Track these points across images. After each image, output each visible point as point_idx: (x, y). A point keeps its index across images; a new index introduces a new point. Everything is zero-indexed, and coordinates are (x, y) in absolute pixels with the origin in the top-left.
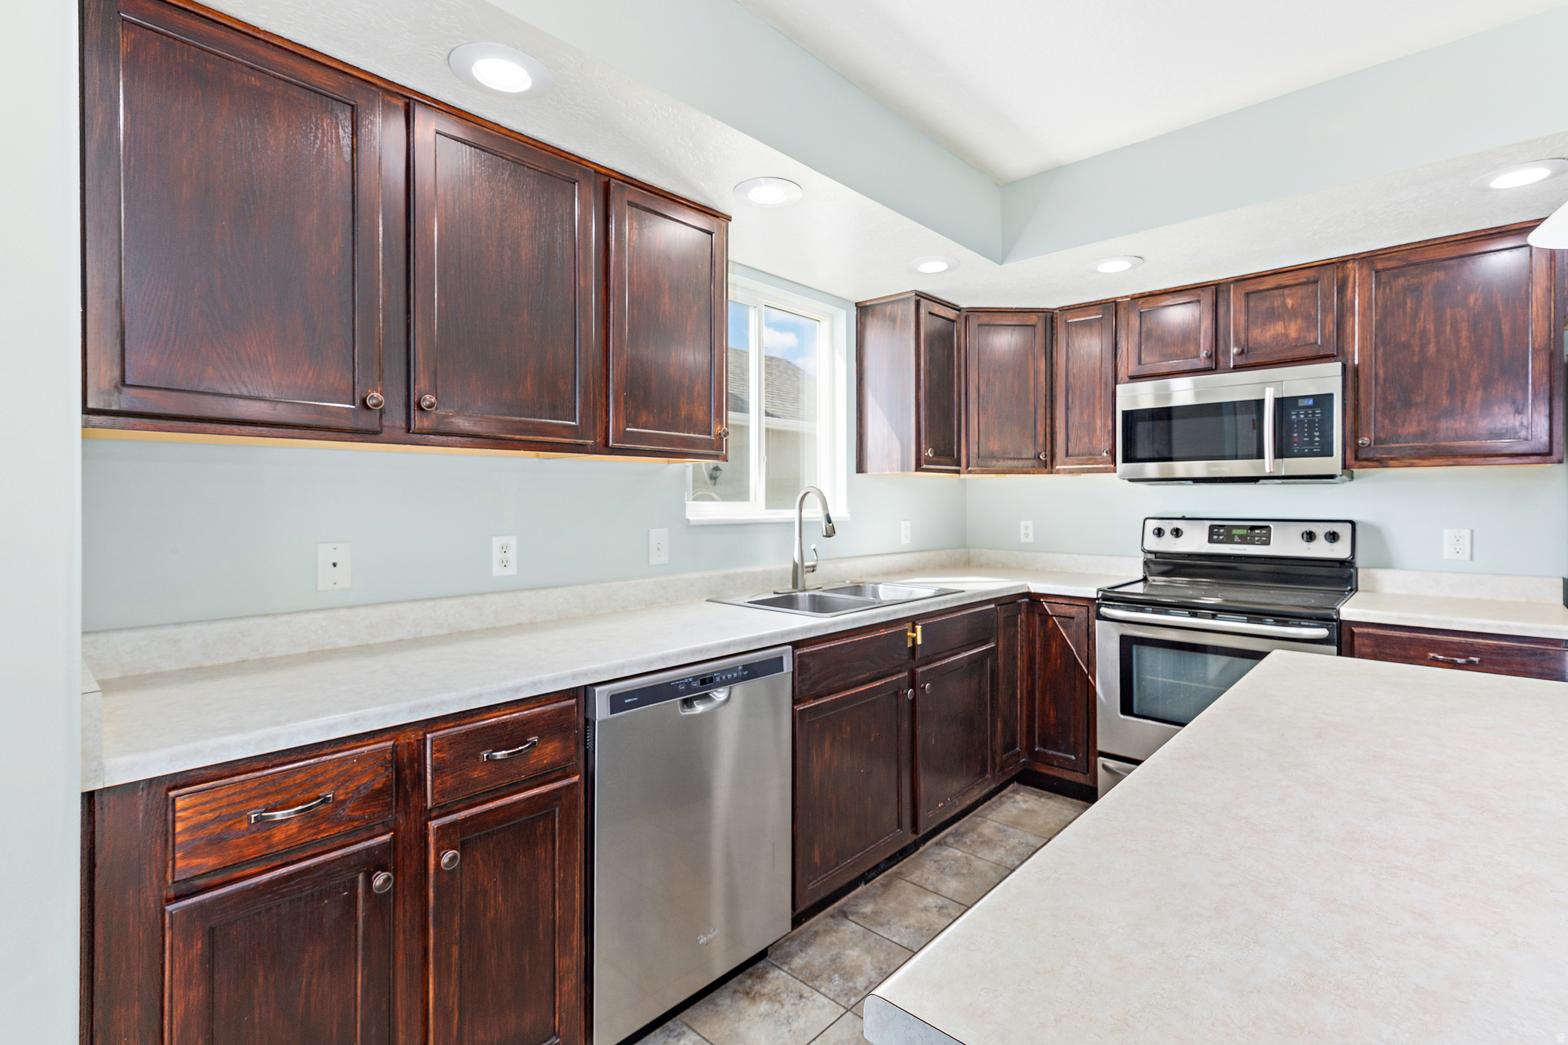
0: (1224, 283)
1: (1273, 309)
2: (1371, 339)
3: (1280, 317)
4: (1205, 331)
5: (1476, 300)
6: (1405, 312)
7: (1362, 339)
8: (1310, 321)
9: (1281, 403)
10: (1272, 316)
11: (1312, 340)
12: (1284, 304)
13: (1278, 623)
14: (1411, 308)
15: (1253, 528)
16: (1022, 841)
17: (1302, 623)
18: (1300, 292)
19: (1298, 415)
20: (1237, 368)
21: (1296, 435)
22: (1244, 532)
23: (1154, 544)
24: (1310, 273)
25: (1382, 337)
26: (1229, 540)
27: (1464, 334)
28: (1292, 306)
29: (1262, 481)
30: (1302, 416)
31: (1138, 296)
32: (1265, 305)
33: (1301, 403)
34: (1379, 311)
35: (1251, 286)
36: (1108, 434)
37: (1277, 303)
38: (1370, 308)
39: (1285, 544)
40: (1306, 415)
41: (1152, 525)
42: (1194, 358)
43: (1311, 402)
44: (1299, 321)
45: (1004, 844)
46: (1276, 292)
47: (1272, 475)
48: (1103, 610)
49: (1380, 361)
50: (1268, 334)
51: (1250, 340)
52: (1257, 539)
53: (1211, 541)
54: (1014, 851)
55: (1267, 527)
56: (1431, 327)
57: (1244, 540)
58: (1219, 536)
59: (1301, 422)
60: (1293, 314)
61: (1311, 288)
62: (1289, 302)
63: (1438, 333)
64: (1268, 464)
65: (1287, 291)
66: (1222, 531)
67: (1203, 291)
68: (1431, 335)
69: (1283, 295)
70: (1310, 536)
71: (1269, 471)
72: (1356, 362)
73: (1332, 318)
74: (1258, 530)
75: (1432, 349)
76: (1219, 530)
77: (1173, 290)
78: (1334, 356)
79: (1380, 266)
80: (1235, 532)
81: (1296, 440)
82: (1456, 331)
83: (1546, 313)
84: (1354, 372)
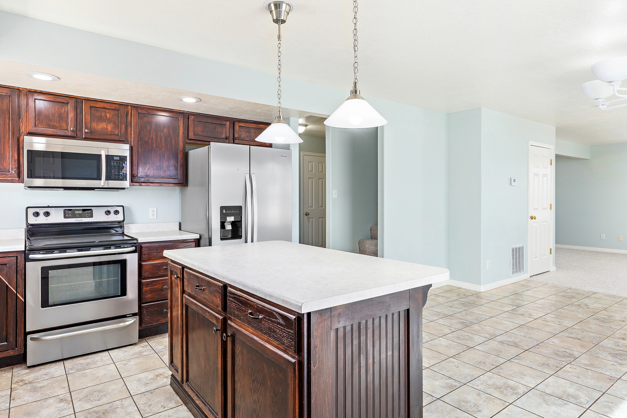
0: (79, 98)
1: (101, 116)
2: (137, 137)
3: (104, 121)
4: (71, 118)
5: (166, 131)
6: (147, 130)
7: (134, 136)
8: (116, 126)
9: (107, 157)
10: (101, 119)
11: (117, 133)
12: (106, 116)
14: (149, 129)
15: (84, 210)
17: (125, 246)
18: (112, 112)
19: (114, 163)
20: (86, 139)
21: (113, 171)
22: (81, 212)
23: (33, 220)
24: (116, 106)
25: (140, 137)
26: (74, 216)
27: (163, 142)
28: (109, 117)
29: (96, 190)
30: (115, 164)
31: (33, 91)
32: (98, 114)
33: (115, 158)
34: (139, 127)
35: (93, 104)
36: (15, 162)
37: (103, 115)
38: (136, 125)
39: (99, 217)
40: (117, 163)
41: (31, 211)
42: (65, 130)
43: (118, 158)
44: (112, 124)
46: (103, 109)
47: (104, 187)
48: (31, 256)
49: (139, 147)
50: (100, 126)
51: (91, 128)
52: (86, 215)
53: (65, 217)
55: (91, 209)
56: (154, 137)
57: (80, 216)
58: (69, 214)
59: (114, 166)
60: (109, 121)
61: (116, 112)
62: (108, 115)
63: (156, 140)
64: (102, 183)
65: (107, 111)
66: (70, 212)
67: (70, 99)
68: (154, 140)
69: (105, 111)
70: (108, 213)
71: (102, 185)
72: (132, 145)
73: (123, 126)
74: (87, 211)
75: (155, 146)
76: (69, 211)
77: (53, 94)
78: (124, 141)
79: (140, 111)
80: (76, 212)
81: (113, 173)
82: (161, 141)
83: (183, 140)
84: (131, 149)
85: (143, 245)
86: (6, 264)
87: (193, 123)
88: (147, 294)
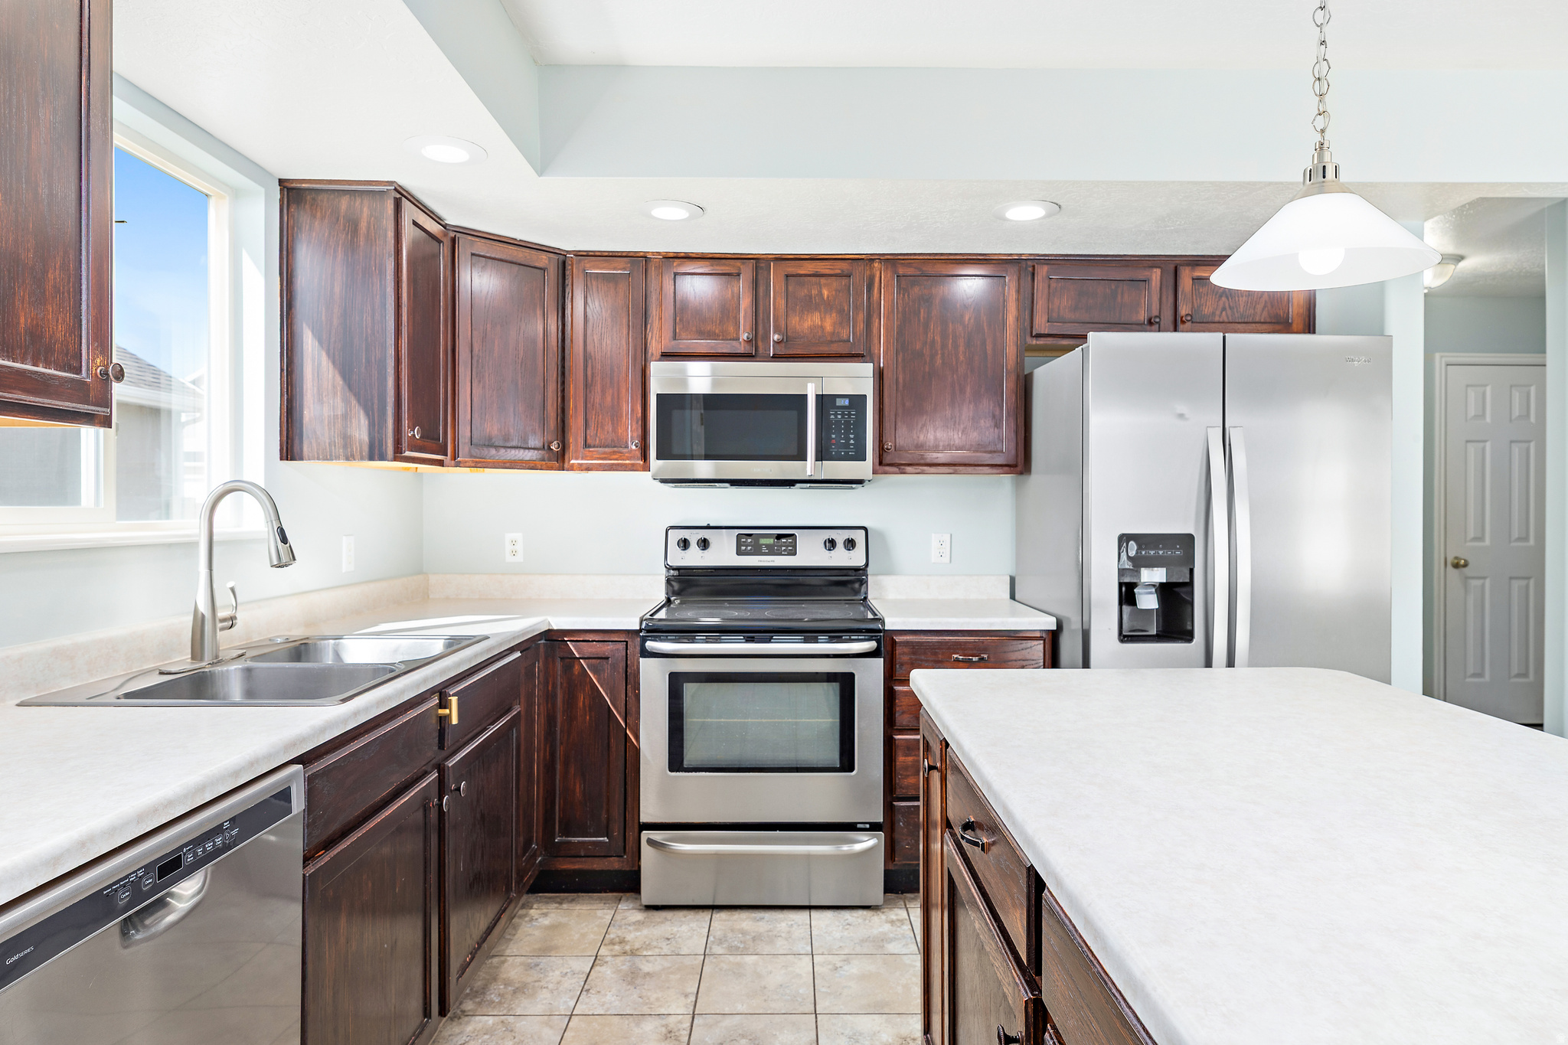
0: (763, 259)
1: (810, 297)
2: (893, 343)
3: (817, 308)
4: (745, 310)
5: (970, 319)
6: (919, 320)
7: (887, 342)
8: (844, 318)
9: (821, 399)
10: (810, 304)
11: (845, 337)
12: (820, 294)
13: (831, 640)
14: (924, 318)
15: (779, 537)
16: (565, 971)
17: (852, 637)
18: (835, 283)
19: (836, 415)
20: (777, 358)
21: (834, 436)
22: (771, 541)
23: (677, 558)
24: (845, 266)
25: (901, 343)
26: (757, 551)
27: (961, 349)
28: (828, 297)
29: (798, 485)
30: (839, 417)
31: (671, 255)
32: (803, 292)
33: (840, 402)
34: (900, 315)
35: (792, 268)
36: (637, 423)
37: (814, 292)
38: (893, 311)
39: (810, 554)
40: (843, 415)
41: (675, 536)
42: (734, 340)
43: (846, 402)
44: (834, 315)
45: (543, 983)
46: (814, 279)
47: (812, 478)
48: (650, 644)
49: (900, 368)
50: (806, 324)
51: (789, 328)
52: (783, 548)
53: (739, 553)
54: (561, 989)
55: (793, 535)
56: (938, 338)
57: (772, 551)
58: (747, 546)
59: (838, 422)
60: (827, 306)
61: (844, 281)
62: (825, 293)
63: (944, 346)
64: (809, 467)
65: (823, 280)
66: (749, 540)
67: (743, 263)
68: (938, 346)
69: (820, 284)
70: (831, 544)
71: (809, 473)
72: (882, 365)
73: (861, 317)
74: (785, 538)
75: (939, 361)
76: (748, 538)
77: (711, 256)
78: (862, 356)
79: (901, 271)
80: (763, 541)
81: (834, 442)
82: (956, 346)
83: (1015, 339)
84: (880, 376)
85: (898, 639)
86: (607, 658)
87: (1046, 285)
88: (908, 776)
